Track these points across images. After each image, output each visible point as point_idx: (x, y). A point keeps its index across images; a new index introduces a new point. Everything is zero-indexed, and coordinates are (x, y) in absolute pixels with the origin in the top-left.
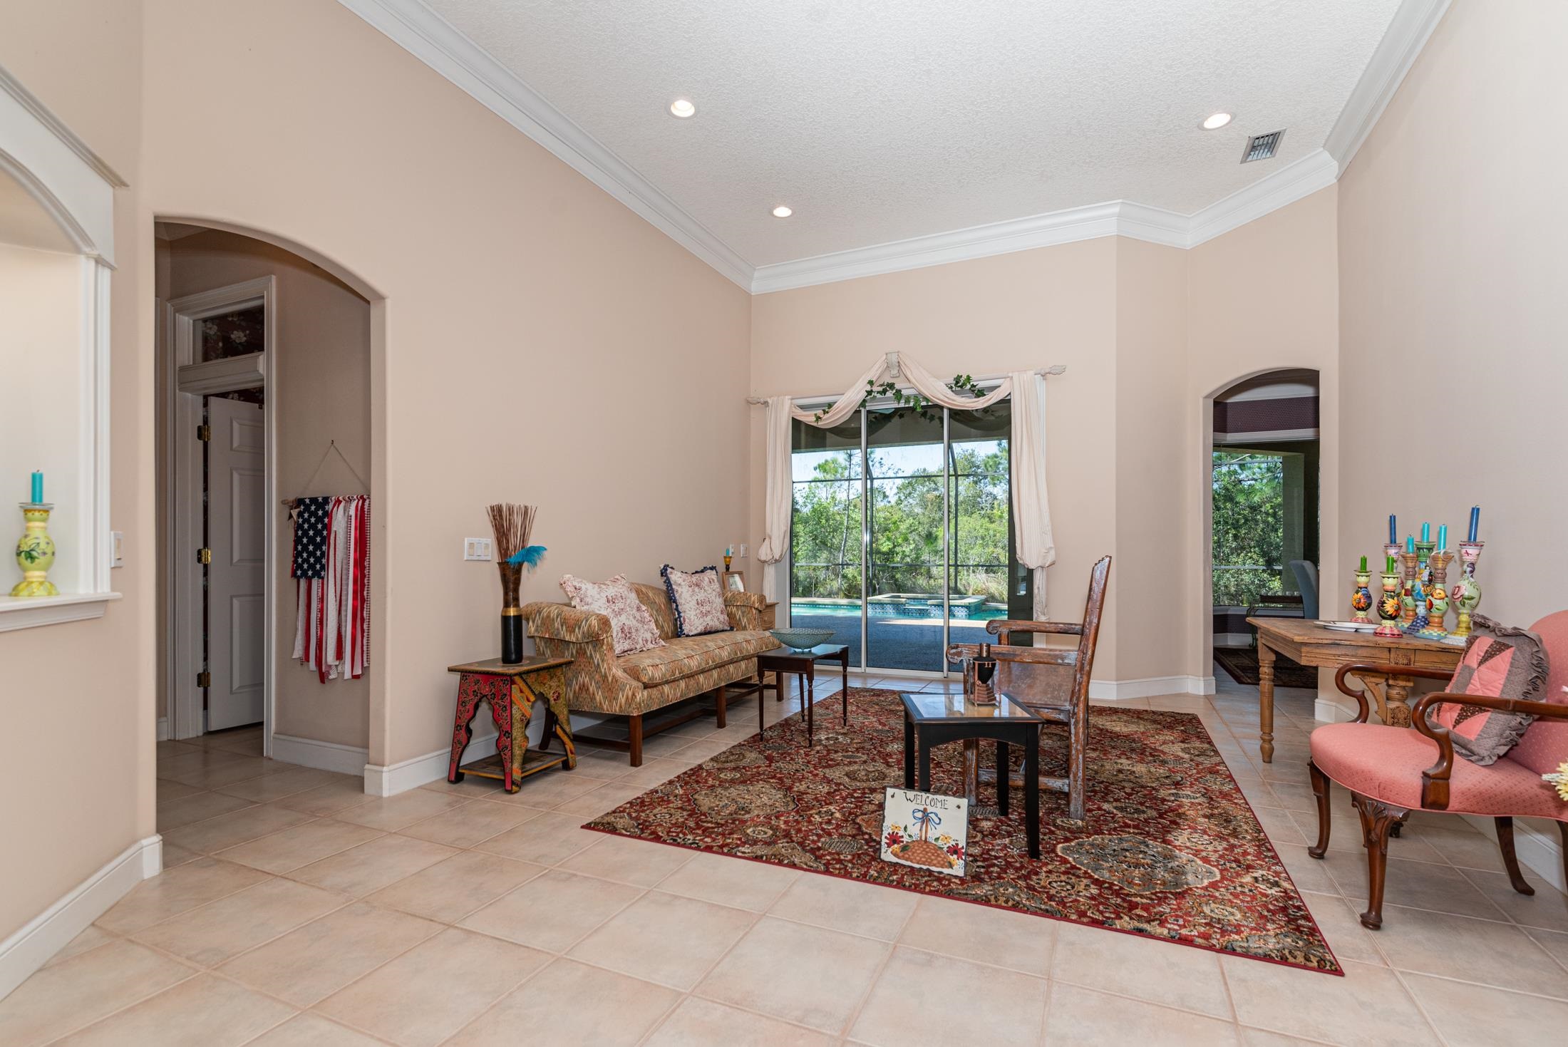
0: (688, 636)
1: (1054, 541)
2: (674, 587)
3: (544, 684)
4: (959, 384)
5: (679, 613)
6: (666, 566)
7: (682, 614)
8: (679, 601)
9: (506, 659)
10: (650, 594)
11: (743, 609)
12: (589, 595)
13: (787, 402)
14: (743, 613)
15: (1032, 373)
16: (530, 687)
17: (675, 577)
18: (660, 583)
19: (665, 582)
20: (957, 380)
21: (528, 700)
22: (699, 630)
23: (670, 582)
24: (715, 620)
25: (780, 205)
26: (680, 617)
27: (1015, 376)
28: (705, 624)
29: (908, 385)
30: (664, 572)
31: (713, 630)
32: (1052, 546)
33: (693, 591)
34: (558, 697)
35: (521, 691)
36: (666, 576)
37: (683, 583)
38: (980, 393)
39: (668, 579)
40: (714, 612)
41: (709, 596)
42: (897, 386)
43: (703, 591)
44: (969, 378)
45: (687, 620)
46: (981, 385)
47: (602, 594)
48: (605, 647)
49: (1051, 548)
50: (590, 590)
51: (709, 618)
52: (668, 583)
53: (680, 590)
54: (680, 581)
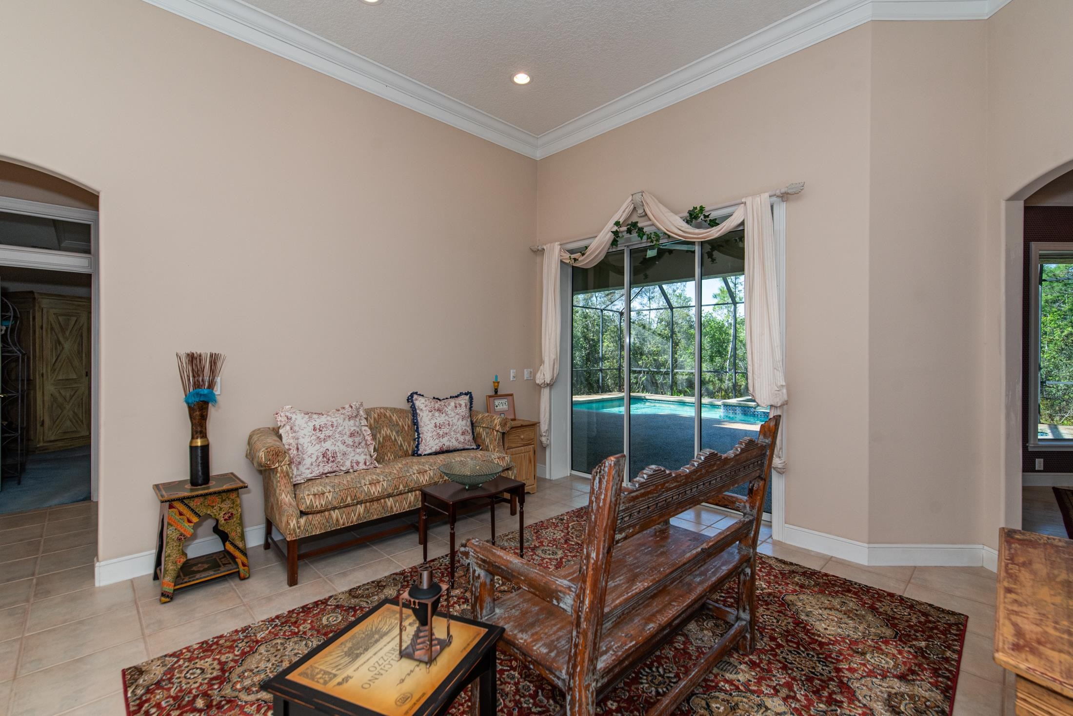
0: (420, 455)
1: (787, 377)
2: (418, 411)
3: (213, 507)
4: (693, 217)
5: (419, 434)
6: (412, 395)
7: (421, 436)
8: (421, 424)
9: (194, 482)
10: (394, 418)
11: (487, 430)
12: (297, 425)
13: (557, 248)
14: (487, 433)
15: (767, 195)
16: (192, 510)
17: (419, 403)
18: (406, 406)
19: (411, 407)
20: (691, 213)
21: (189, 521)
22: (434, 450)
23: (415, 407)
24: (453, 440)
25: (519, 72)
26: (419, 437)
27: (749, 201)
28: (440, 444)
29: (649, 223)
30: (410, 399)
31: (451, 449)
32: (784, 384)
33: (433, 415)
34: (229, 517)
35: (181, 514)
36: (412, 401)
37: (424, 409)
38: (714, 223)
39: (414, 405)
40: (452, 433)
41: (450, 420)
42: (640, 225)
43: (444, 414)
44: (702, 209)
45: (424, 441)
46: (714, 215)
47: (309, 424)
48: (278, 475)
49: (782, 386)
50: (300, 420)
51: (446, 439)
52: (414, 409)
53: (421, 414)
54: (422, 406)
